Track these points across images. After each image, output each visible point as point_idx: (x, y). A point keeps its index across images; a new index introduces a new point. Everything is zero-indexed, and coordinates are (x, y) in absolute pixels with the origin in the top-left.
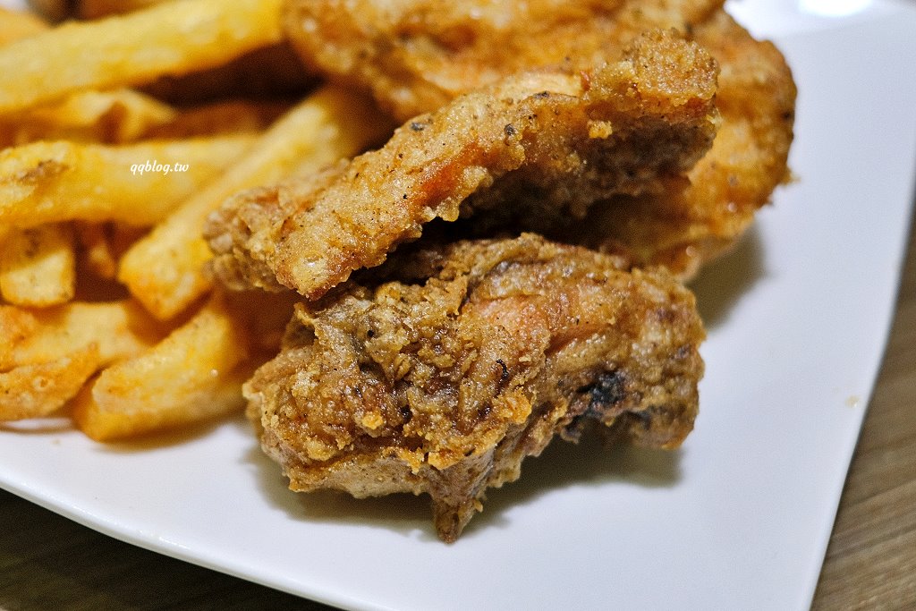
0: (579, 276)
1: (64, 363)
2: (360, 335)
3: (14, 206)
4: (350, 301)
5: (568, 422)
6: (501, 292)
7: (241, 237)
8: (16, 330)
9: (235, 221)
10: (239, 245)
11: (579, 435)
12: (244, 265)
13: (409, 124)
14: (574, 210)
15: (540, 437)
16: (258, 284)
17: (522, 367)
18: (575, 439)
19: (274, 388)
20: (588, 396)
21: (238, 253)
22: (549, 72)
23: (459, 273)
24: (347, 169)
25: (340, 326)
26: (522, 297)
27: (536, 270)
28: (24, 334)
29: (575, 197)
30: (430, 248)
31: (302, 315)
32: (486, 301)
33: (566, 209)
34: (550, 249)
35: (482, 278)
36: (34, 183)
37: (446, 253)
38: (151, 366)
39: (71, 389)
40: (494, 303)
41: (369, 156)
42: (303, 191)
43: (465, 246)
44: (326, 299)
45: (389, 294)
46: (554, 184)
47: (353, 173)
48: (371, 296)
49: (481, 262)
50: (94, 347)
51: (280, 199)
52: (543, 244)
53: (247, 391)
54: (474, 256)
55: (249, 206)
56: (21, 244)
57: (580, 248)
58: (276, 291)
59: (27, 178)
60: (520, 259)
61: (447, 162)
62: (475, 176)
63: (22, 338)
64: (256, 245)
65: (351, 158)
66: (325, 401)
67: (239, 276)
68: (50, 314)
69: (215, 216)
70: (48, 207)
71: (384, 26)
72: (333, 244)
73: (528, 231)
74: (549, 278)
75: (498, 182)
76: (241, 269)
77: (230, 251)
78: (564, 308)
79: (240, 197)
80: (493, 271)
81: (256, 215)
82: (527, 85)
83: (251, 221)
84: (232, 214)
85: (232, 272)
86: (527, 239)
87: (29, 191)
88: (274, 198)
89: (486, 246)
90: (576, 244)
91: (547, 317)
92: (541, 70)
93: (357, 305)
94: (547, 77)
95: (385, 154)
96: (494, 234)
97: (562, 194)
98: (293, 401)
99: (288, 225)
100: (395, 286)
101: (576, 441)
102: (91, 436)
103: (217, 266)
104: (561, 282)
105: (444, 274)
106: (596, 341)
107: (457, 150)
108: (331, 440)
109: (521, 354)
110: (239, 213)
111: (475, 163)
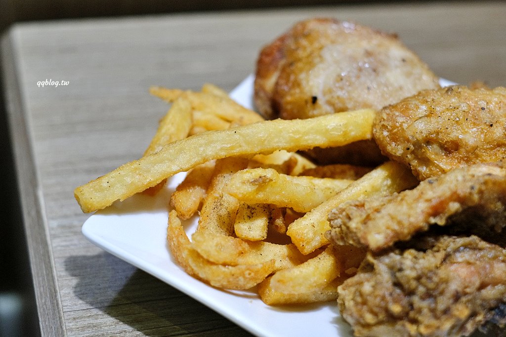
0: (495, 258)
1: (260, 266)
2: (395, 270)
3: (247, 194)
4: (392, 254)
5: (482, 323)
6: (460, 260)
7: (346, 220)
8: (240, 249)
9: (344, 213)
10: (345, 224)
11: (486, 329)
12: (345, 233)
13: (427, 180)
14: (496, 229)
15: (470, 327)
16: (351, 242)
17: (465, 294)
18: (484, 331)
19: (353, 289)
20: (493, 312)
21: (344, 228)
22: (492, 166)
23: (441, 249)
24: (397, 197)
25: (386, 265)
26: (469, 263)
27: (476, 252)
28: (243, 252)
29: (497, 222)
30: (430, 236)
31: (370, 258)
32: (452, 263)
33: (492, 228)
34: (483, 244)
35: (451, 252)
36: (257, 185)
37: (437, 240)
38: (298, 273)
39: (261, 279)
40: (456, 264)
41: (408, 192)
42: (376, 204)
43: (446, 238)
44: (381, 252)
45: (410, 254)
46: (489, 215)
47: (399, 198)
48: (401, 254)
49: (452, 246)
50: (273, 261)
51: (365, 206)
52: (480, 241)
53: (340, 289)
54: (449, 243)
55: (351, 207)
56: (246, 212)
57: (497, 246)
58: (359, 246)
59: (254, 182)
60: (469, 246)
61: (443, 199)
62: (454, 207)
63: (242, 253)
64: (353, 225)
65: (399, 193)
66: (376, 297)
67: (342, 238)
68: (255, 244)
69: (334, 211)
70: (261, 197)
71: (419, 137)
72: (388, 228)
73: (475, 234)
74: (482, 257)
75: (464, 211)
76: (343, 235)
77: (340, 227)
78: (488, 270)
79: (347, 203)
80: (457, 250)
81: (354, 212)
82: (481, 170)
83: (352, 214)
84: (344, 210)
85: (339, 236)
86: (474, 238)
87: (254, 188)
88: (363, 205)
89: (454, 239)
90: (495, 243)
91: (479, 273)
92: (489, 164)
93: (395, 257)
94: (491, 168)
95: (416, 192)
96: (460, 234)
97: (492, 221)
98: (361, 295)
99: (368, 218)
100: (413, 251)
101: (485, 332)
102: (265, 302)
103: (333, 233)
104: (487, 259)
105: (435, 249)
106: (500, 287)
107: (448, 194)
108: (375, 314)
109: (466, 287)
110: (346, 210)
111: (455, 201)
